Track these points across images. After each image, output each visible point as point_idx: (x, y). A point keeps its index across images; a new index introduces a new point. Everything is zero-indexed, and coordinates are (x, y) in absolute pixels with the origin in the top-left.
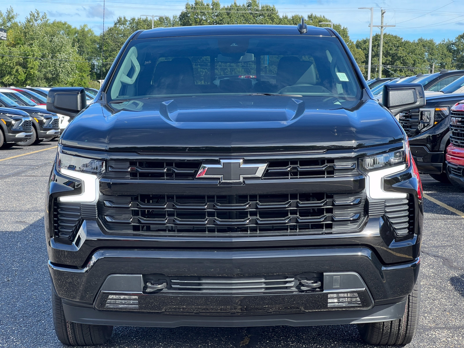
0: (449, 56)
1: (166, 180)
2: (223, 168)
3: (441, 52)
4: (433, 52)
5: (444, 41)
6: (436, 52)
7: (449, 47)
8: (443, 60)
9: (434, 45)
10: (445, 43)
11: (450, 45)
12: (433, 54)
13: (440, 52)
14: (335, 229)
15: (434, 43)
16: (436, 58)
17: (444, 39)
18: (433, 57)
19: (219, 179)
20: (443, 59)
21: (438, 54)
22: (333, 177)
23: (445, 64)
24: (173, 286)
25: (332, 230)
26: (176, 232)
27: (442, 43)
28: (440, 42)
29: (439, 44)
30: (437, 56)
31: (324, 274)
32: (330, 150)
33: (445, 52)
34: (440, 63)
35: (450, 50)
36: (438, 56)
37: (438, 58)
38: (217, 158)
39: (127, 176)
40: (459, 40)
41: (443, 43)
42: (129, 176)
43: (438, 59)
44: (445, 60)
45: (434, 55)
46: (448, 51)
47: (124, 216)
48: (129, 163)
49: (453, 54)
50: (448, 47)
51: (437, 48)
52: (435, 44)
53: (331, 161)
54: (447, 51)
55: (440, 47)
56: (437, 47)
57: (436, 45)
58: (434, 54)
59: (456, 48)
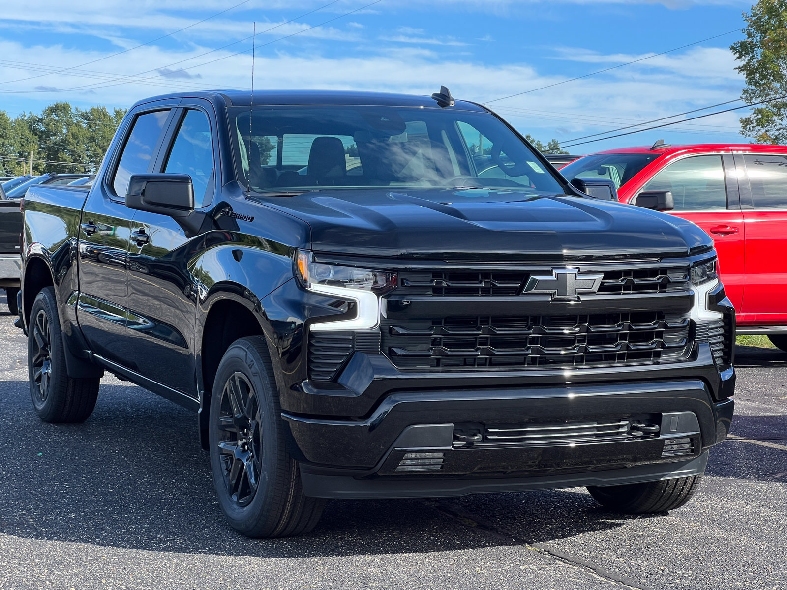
0: (34, 142)
1: (481, 296)
2: (557, 280)
3: (20, 134)
4: (6, 134)
5: (24, 115)
6: (11, 133)
7: (32, 125)
8: (23, 147)
9: (7, 122)
10: (25, 119)
11: (35, 123)
12: (6, 136)
13: (17, 134)
14: (663, 358)
15: (7, 117)
16: (11, 143)
17: (24, 113)
18: (6, 141)
19: (550, 295)
20: (22, 145)
21: (14, 138)
22: (665, 292)
23: (26, 154)
24: (490, 437)
25: (659, 359)
26: (488, 366)
27: (20, 118)
28: (18, 117)
29: (16, 120)
30: (13, 140)
31: (663, 414)
32: (663, 256)
33: (27, 134)
34: (18, 153)
35: (34, 131)
36: (15, 141)
37: (14, 143)
38: (549, 269)
39: (429, 293)
40: (48, 115)
41: (23, 119)
42: (431, 292)
43: (15, 145)
44: (27, 148)
45: (7, 138)
46: (32, 133)
47: (419, 347)
48: (431, 275)
49: (39, 138)
50: (30, 126)
51: (12, 127)
52: (9, 120)
53: (664, 271)
54: (30, 132)
55: (18, 125)
56: (13, 124)
57: (11, 121)
58: (8, 136)
59: (44, 129)
